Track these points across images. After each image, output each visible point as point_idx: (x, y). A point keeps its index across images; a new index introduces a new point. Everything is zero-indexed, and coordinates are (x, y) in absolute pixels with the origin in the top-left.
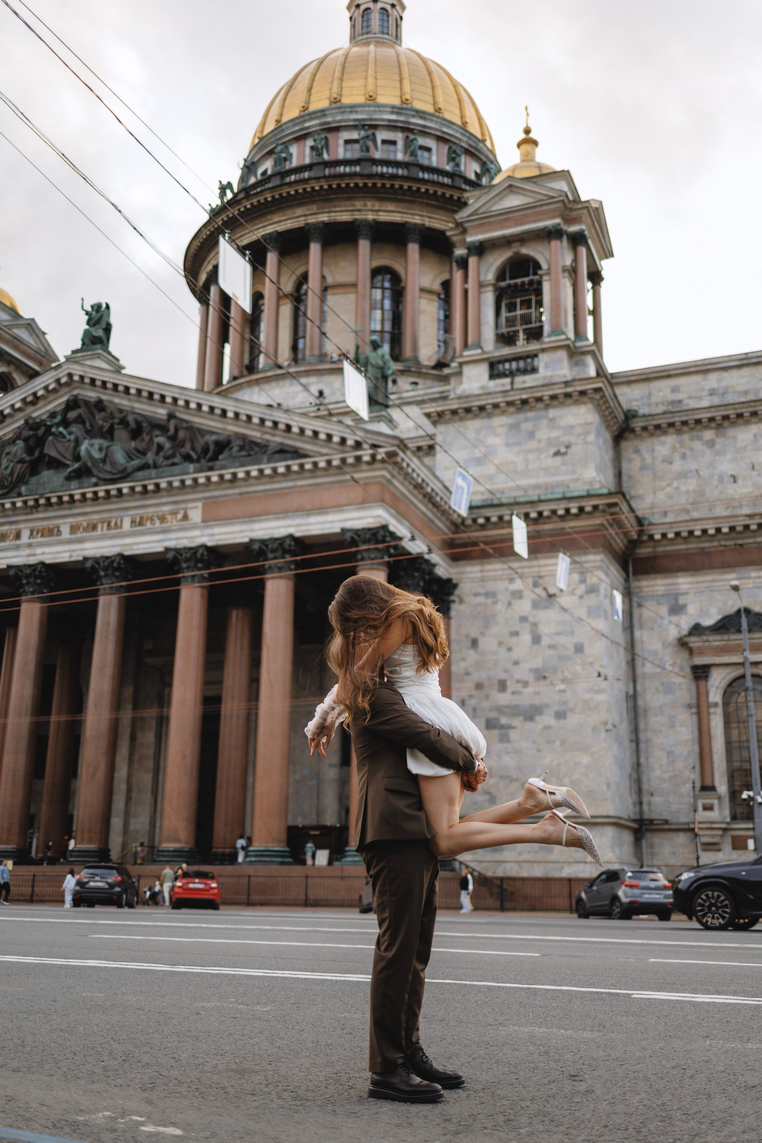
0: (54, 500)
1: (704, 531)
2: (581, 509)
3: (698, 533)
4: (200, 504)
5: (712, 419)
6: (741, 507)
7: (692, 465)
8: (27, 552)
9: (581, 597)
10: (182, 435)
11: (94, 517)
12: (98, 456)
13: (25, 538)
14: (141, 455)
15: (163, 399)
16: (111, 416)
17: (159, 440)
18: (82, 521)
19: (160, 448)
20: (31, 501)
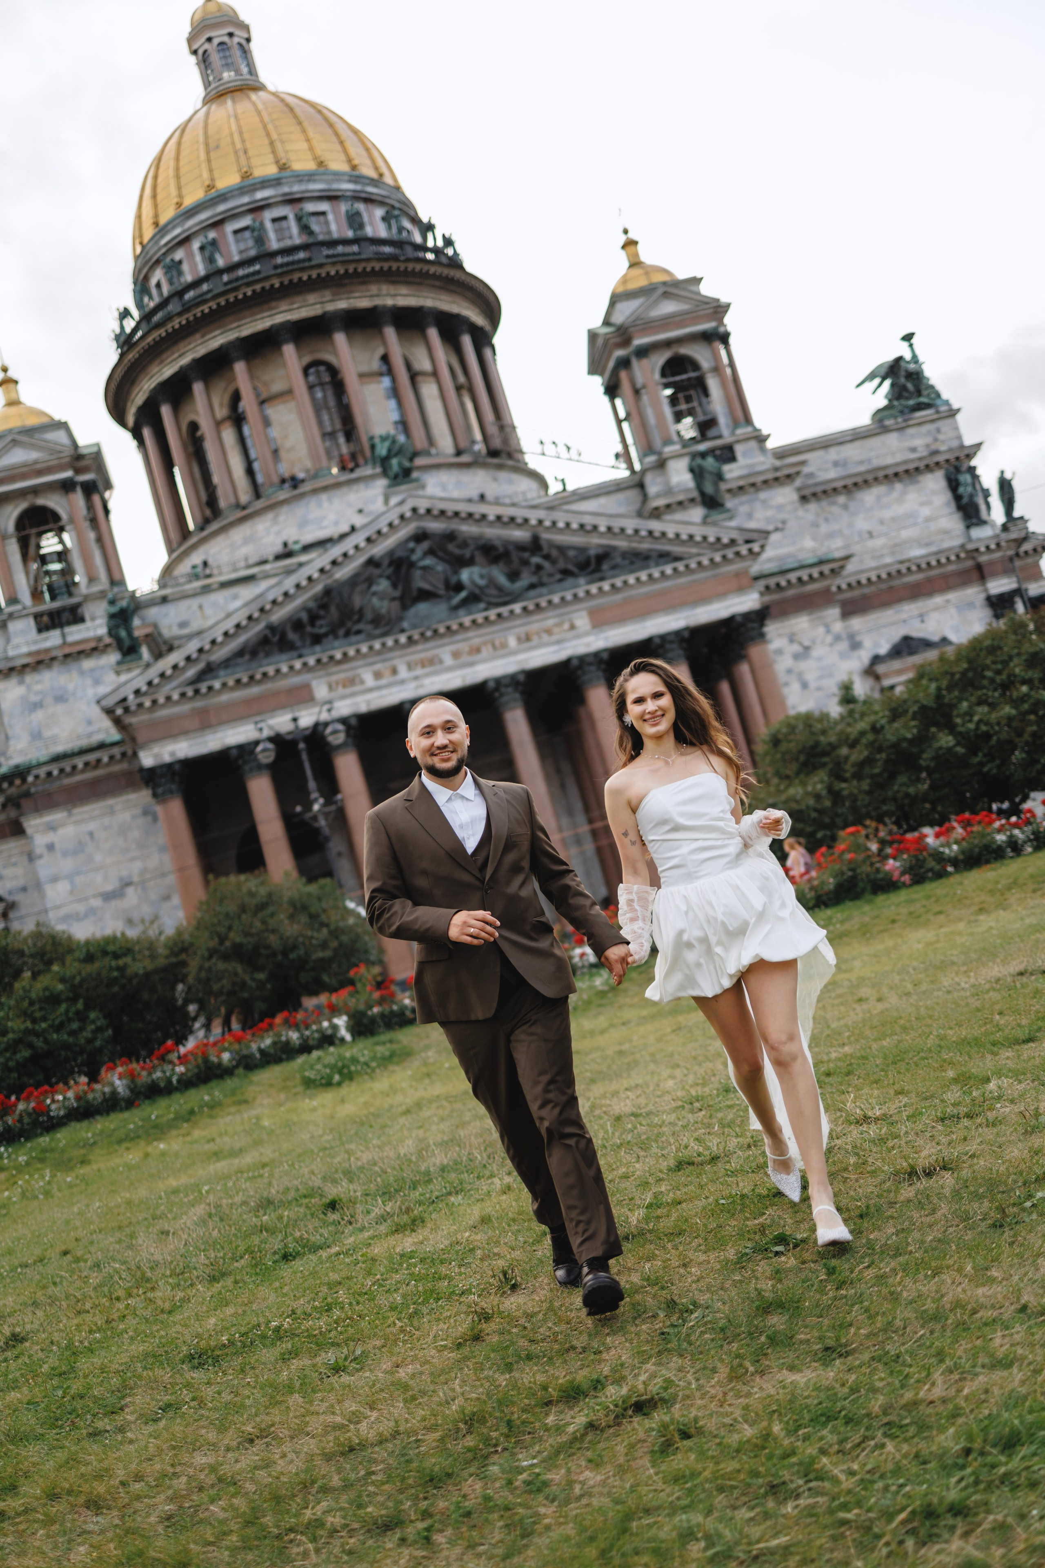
0: (442, 630)
1: (869, 580)
2: (821, 574)
3: (864, 581)
4: (584, 614)
5: (845, 487)
6: (882, 556)
7: (835, 527)
8: (413, 685)
9: (831, 645)
10: (555, 553)
11: (476, 641)
12: (482, 582)
13: (403, 672)
14: (513, 576)
15: (526, 521)
16: (464, 544)
17: (536, 560)
18: (463, 646)
19: (539, 568)
20: (416, 635)
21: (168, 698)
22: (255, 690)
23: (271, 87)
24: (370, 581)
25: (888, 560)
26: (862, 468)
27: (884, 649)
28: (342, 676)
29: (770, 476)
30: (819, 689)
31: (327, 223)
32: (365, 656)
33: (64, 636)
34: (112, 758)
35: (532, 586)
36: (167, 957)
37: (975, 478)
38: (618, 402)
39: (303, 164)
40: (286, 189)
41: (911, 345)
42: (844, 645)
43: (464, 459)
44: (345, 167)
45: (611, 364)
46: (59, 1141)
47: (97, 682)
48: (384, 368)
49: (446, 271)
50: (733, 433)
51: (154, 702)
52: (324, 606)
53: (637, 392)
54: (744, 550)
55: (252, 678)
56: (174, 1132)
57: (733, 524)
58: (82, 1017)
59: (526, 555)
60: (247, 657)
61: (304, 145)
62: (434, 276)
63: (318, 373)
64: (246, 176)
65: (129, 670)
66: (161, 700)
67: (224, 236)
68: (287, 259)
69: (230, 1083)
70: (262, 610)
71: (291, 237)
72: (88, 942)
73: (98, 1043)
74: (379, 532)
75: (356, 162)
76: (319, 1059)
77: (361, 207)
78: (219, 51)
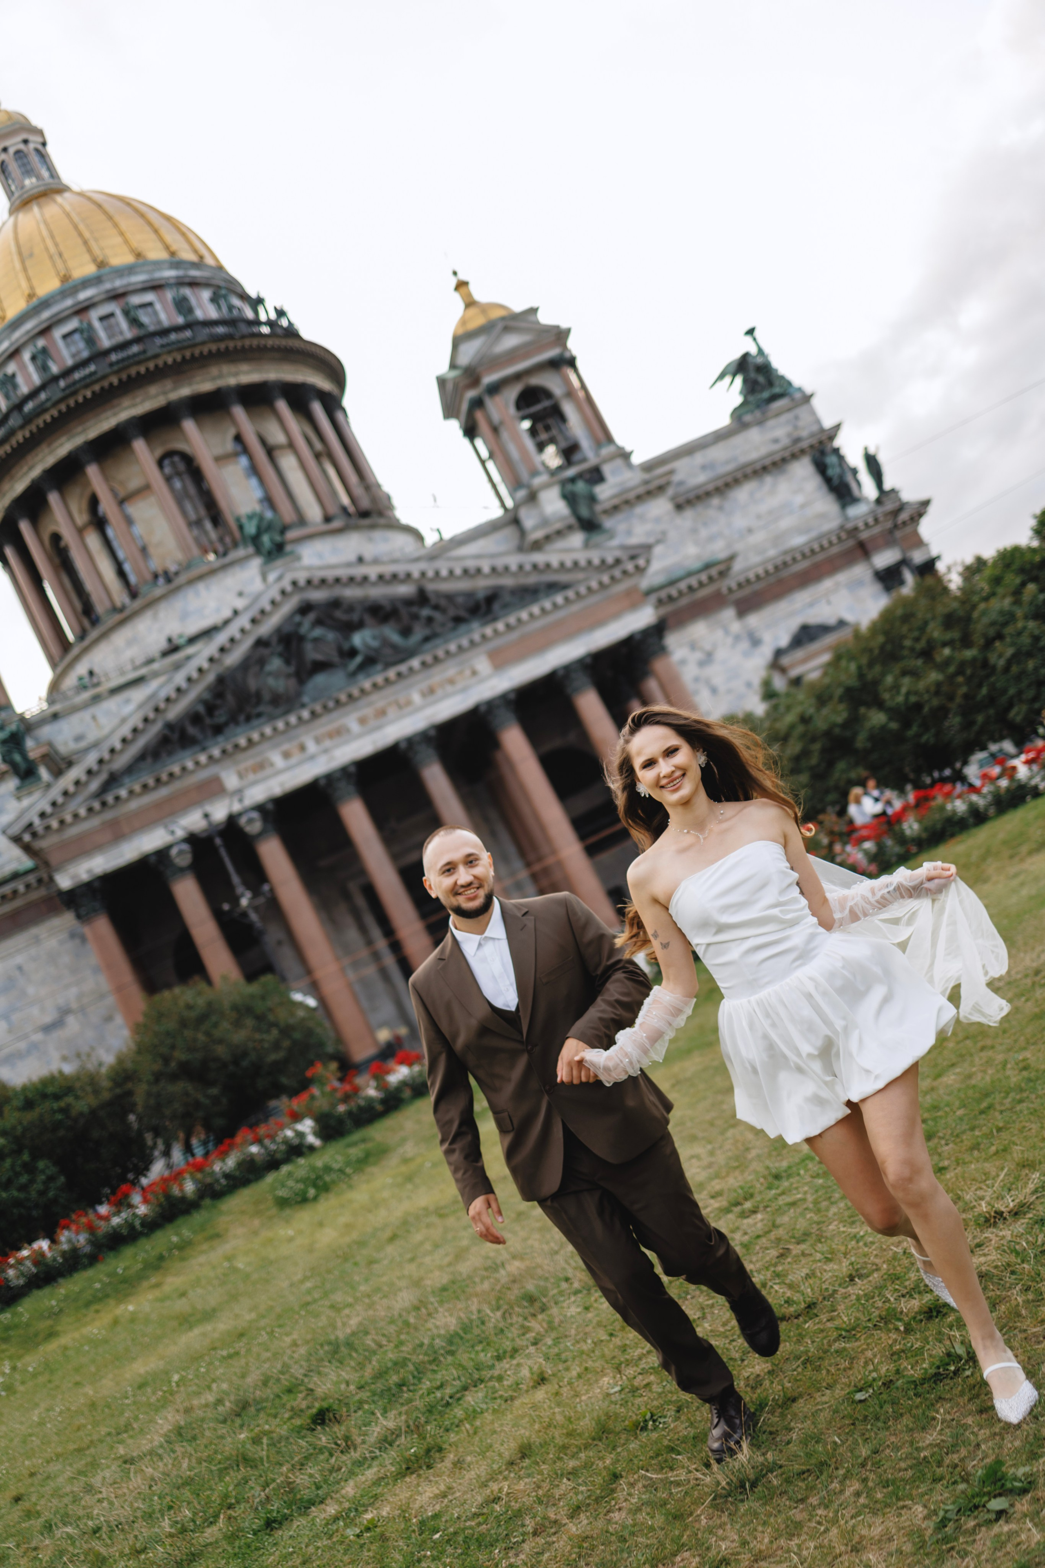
1: (757, 576)
2: (710, 578)
3: (753, 578)
4: (483, 657)
5: (717, 488)
7: (714, 529)
8: (324, 759)
9: (732, 646)
10: (443, 602)
11: (380, 704)
12: (375, 644)
13: (312, 747)
14: (406, 632)
15: (408, 576)
16: (351, 609)
17: (425, 612)
18: (368, 711)
19: (430, 620)
20: (318, 708)
21: (76, 816)
22: (163, 792)
23: (75, 187)
24: (262, 662)
25: (772, 553)
26: (730, 467)
27: (784, 641)
28: (250, 763)
29: (641, 490)
30: (729, 691)
31: (156, 313)
32: (270, 738)
34: (28, 886)
35: (427, 639)
36: (111, 1090)
37: (841, 458)
38: (479, 443)
39: (121, 258)
40: (108, 286)
41: (755, 339)
42: (745, 645)
43: (336, 524)
44: (163, 255)
45: (465, 407)
46: (22, 1314)
48: (239, 448)
49: (284, 342)
50: (597, 454)
51: (62, 822)
52: (220, 695)
53: (495, 430)
54: (630, 567)
55: (158, 781)
56: (145, 1284)
57: (615, 542)
58: (29, 1168)
59: (415, 609)
60: (149, 760)
61: (119, 240)
62: (273, 349)
63: (173, 464)
64: (65, 279)
65: (30, 794)
66: (68, 818)
67: (54, 342)
68: (121, 355)
69: (197, 1217)
70: (157, 710)
71: (121, 333)
72: (25, 1088)
73: (51, 1194)
74: (263, 612)
75: (174, 247)
76: (290, 1174)
77: (187, 292)
78: (16, 160)
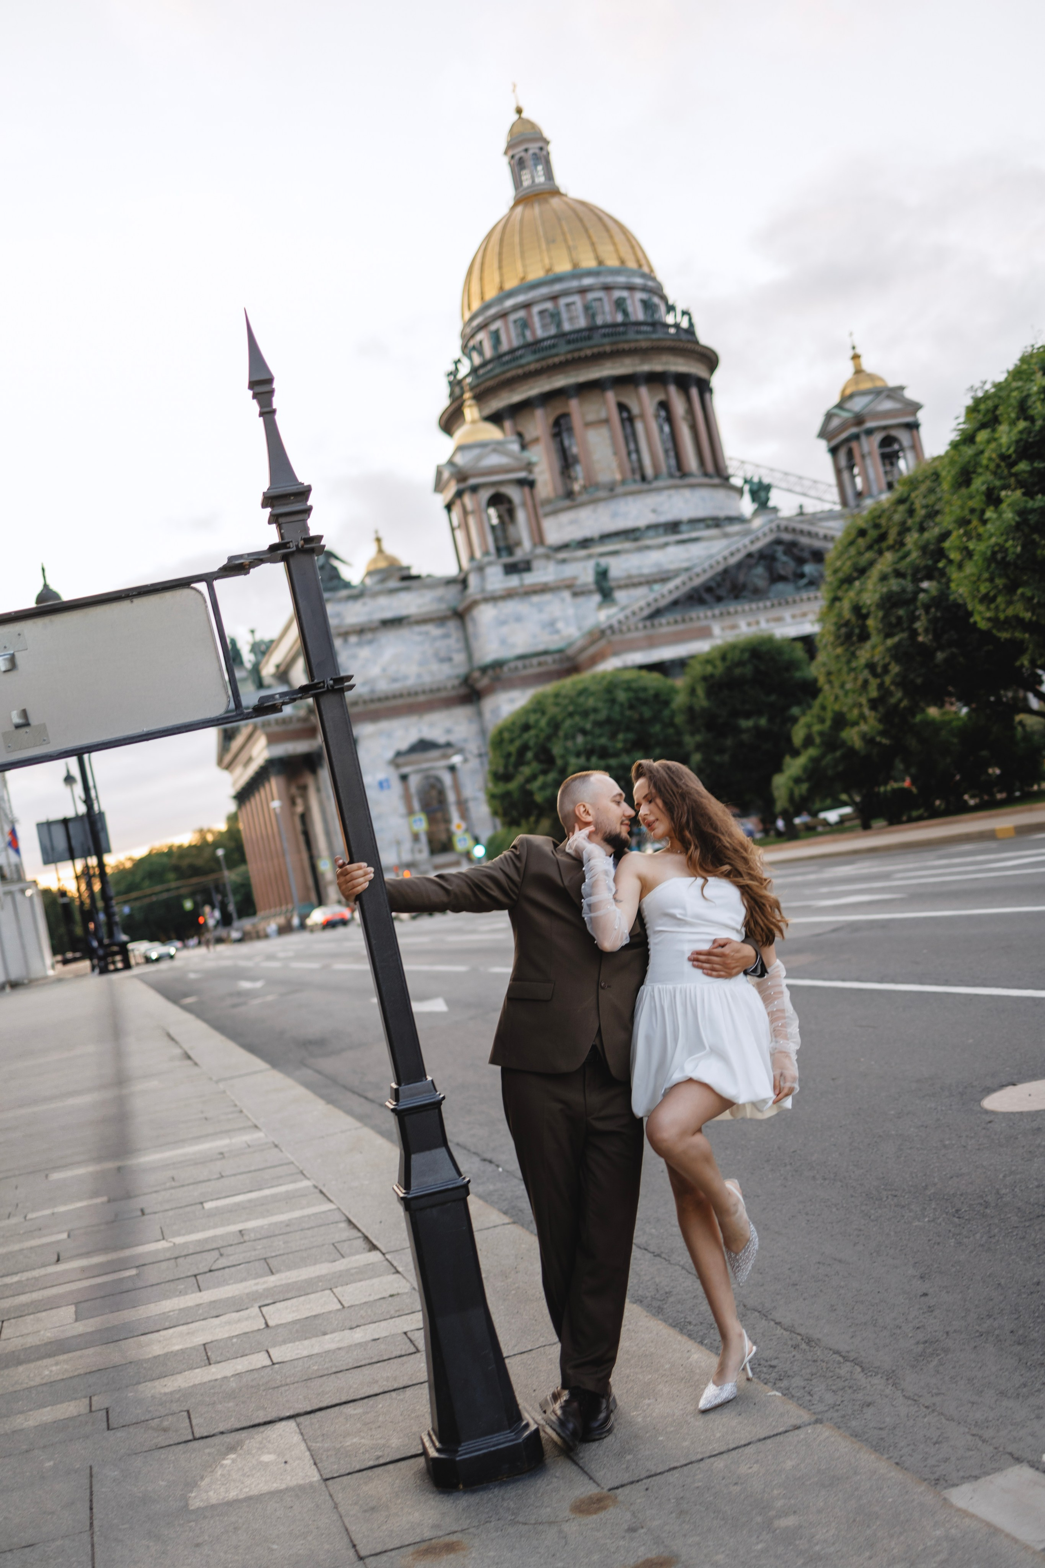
0: (790, 601)
12: (816, 574)
16: (805, 550)
20: (776, 602)
21: (635, 627)
22: (681, 627)
24: (750, 567)
28: (729, 623)
32: (746, 612)
33: (521, 580)
39: (613, 262)
40: (602, 279)
44: (635, 267)
45: (842, 436)
47: (540, 611)
51: (628, 628)
52: (724, 580)
55: (683, 619)
60: (680, 606)
61: (612, 249)
65: (606, 608)
74: (758, 537)
78: (534, 159)
